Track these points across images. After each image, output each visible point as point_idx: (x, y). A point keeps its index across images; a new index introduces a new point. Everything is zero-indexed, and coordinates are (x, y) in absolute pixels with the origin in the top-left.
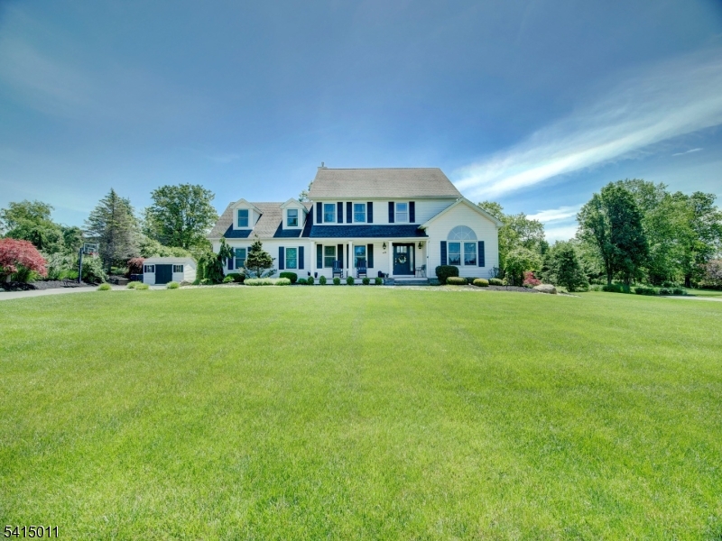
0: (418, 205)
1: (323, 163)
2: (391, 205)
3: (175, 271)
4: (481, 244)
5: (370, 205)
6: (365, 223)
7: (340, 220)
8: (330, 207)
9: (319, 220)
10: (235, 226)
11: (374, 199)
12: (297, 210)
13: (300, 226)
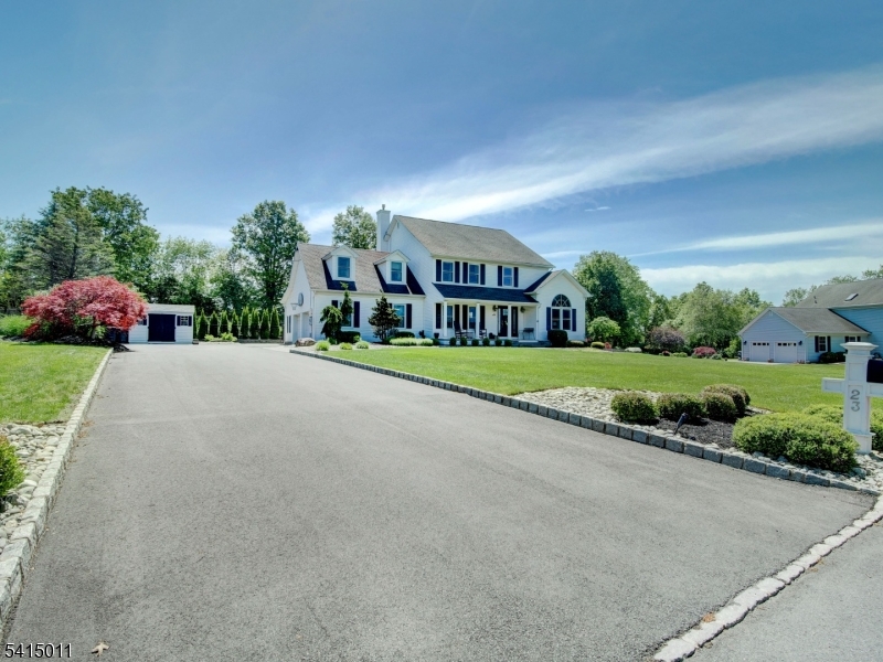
0: (521, 270)
1: (384, 206)
2: (500, 268)
3: (179, 324)
4: (574, 311)
5: (483, 266)
6: (479, 285)
7: (457, 280)
8: (448, 266)
9: (438, 279)
10: (335, 276)
11: (488, 262)
12: (400, 264)
13: (404, 282)
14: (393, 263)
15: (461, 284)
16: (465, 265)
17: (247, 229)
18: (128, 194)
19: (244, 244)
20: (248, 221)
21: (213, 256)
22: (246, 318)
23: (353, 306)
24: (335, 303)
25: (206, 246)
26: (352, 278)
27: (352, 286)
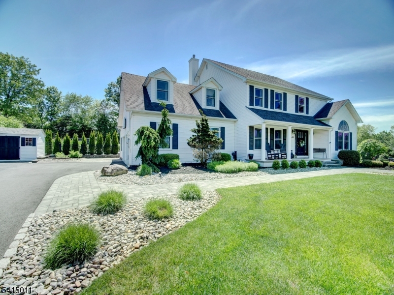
2: (297, 97)
3: (23, 145)
4: (351, 134)
5: (285, 94)
6: (282, 111)
7: (266, 106)
8: (259, 92)
9: (251, 104)
10: (154, 99)
11: (289, 91)
12: (214, 91)
13: (217, 108)
14: (208, 90)
15: (269, 109)
16: (272, 91)
17: (113, 90)
18: (23, 57)
19: (111, 98)
20: (114, 86)
21: (92, 104)
22: (93, 139)
23: (171, 127)
24: (153, 125)
25: (89, 98)
26: (171, 101)
27: (171, 108)
